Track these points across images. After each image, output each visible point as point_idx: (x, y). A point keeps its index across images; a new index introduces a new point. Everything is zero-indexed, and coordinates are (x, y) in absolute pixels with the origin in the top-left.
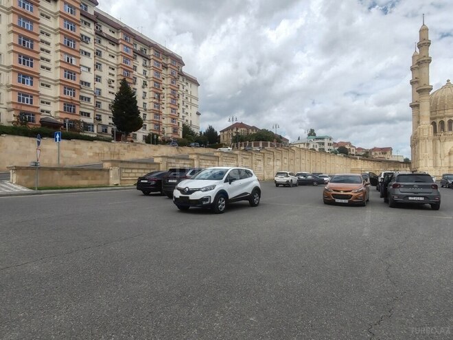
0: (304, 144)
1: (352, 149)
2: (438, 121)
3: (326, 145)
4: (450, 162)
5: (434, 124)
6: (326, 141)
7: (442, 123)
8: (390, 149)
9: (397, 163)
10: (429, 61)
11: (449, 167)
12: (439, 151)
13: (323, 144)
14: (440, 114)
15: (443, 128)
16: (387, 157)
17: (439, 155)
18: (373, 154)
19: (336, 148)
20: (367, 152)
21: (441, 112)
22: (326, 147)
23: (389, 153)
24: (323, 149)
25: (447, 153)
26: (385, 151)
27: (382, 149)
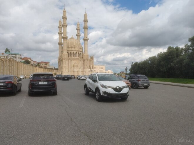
0: (4, 57)
1: (31, 61)
2: (69, 52)
3: (17, 58)
4: (73, 70)
5: (68, 53)
6: (18, 56)
7: (71, 53)
8: (49, 63)
9: (52, 69)
10: (66, 26)
11: (73, 72)
12: (70, 65)
13: (16, 58)
14: (70, 49)
15: (71, 55)
16: (47, 66)
17: (70, 66)
18: (41, 64)
19: (24, 60)
20: (39, 64)
21: (70, 48)
22: (18, 60)
23: (48, 64)
24: (16, 60)
25: (72, 65)
26: (46, 63)
27: (45, 62)
